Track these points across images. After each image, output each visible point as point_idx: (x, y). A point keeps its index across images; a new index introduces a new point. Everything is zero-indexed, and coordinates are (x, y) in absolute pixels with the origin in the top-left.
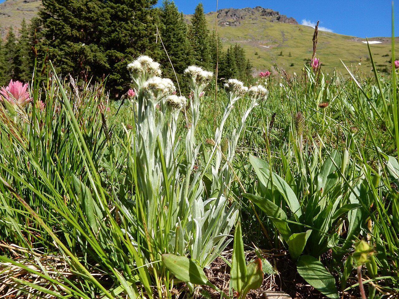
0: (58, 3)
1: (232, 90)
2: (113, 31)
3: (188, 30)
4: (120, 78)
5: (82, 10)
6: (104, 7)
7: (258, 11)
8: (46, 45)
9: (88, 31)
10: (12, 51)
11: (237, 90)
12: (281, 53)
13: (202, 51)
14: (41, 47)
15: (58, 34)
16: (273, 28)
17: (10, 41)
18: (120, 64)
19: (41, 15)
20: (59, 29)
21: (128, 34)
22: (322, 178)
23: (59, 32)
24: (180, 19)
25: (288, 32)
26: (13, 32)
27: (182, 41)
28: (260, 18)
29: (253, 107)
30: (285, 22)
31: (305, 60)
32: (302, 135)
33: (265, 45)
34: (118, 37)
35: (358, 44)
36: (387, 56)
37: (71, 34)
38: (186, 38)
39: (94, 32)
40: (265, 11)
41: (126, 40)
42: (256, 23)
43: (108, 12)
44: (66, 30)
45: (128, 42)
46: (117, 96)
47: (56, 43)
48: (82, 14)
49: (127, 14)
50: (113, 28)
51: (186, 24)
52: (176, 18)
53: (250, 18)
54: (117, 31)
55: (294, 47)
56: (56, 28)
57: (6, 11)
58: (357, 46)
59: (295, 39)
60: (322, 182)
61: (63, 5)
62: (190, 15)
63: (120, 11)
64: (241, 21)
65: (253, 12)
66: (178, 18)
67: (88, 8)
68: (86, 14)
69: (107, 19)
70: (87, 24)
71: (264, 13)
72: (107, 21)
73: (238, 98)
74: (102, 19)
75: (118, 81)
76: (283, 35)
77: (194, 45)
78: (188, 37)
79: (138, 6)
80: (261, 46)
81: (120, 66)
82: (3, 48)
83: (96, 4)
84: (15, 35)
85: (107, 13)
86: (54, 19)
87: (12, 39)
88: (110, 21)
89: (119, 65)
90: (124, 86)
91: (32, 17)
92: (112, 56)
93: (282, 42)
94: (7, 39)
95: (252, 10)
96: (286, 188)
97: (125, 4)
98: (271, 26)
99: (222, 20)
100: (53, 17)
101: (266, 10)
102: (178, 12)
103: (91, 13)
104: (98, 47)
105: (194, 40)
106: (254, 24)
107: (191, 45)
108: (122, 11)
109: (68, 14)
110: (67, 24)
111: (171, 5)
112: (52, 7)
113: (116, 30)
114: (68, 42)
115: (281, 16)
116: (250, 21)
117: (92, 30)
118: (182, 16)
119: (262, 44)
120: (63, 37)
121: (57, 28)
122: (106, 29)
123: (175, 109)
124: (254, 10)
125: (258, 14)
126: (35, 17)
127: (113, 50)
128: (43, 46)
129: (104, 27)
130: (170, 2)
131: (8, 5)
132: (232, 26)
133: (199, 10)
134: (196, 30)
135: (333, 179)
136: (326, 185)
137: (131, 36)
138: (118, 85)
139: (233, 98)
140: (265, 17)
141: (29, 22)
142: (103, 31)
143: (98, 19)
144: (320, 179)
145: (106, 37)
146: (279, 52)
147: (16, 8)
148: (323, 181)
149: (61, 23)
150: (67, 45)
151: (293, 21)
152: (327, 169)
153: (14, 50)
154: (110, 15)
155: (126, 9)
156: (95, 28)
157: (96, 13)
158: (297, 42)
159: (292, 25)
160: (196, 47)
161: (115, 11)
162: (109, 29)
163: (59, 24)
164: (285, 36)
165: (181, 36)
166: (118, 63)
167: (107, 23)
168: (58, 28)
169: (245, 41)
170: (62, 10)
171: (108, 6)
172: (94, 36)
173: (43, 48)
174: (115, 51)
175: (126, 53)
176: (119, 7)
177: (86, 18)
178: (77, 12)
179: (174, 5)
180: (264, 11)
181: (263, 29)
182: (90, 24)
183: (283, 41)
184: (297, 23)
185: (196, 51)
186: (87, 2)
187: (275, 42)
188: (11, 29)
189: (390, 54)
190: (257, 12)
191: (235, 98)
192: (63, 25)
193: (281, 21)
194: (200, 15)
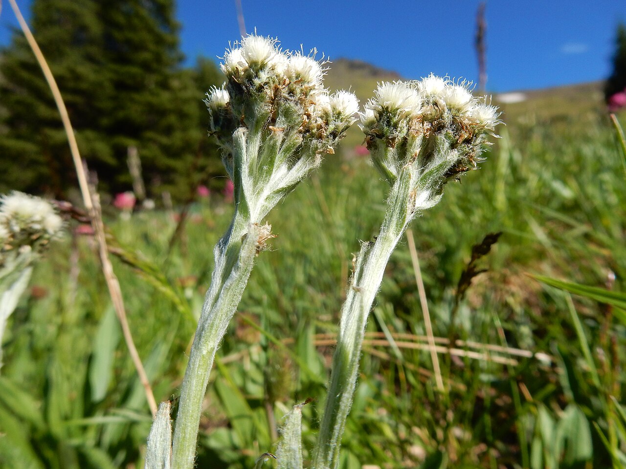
1: (249, 120)
11: (287, 113)
73: (299, 171)
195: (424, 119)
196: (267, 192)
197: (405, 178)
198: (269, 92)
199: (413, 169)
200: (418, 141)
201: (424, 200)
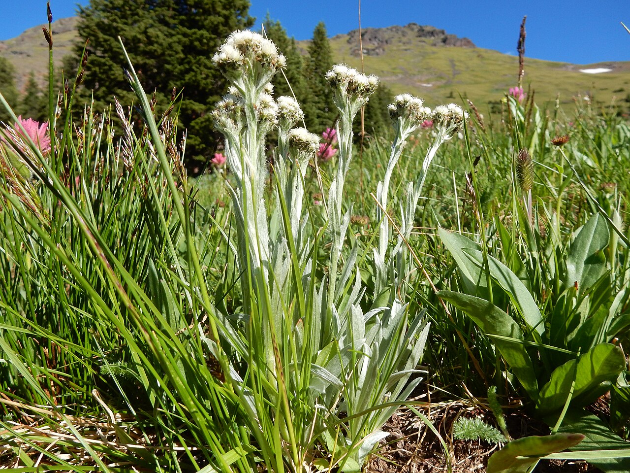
0: (102, 32)
1: (403, 115)
2: (187, 71)
3: (303, 65)
4: (201, 143)
5: (139, 41)
6: (172, 35)
7: (412, 30)
8: (86, 96)
9: (149, 73)
10: (35, 108)
11: (413, 113)
12: (451, 93)
13: (327, 96)
14: (77, 101)
15: (103, 80)
16: (436, 55)
17: (31, 94)
18: (199, 121)
19: (77, 51)
20: (105, 72)
21: (210, 75)
22: (575, 263)
23: (104, 76)
24: (290, 48)
25: (460, 61)
26: (36, 80)
27: (295, 82)
28: (415, 41)
29: (442, 141)
30: (454, 45)
31: (490, 103)
32: (530, 190)
33: (424, 82)
34: (196, 80)
35: (574, 74)
36: (621, 90)
37: (124, 78)
38: (302, 77)
39: (158, 73)
40: (423, 30)
41: (207, 84)
42: (409, 49)
43: (179, 42)
44: (116, 72)
45: (210, 87)
46: (196, 170)
47: (100, 93)
48: (139, 47)
49: (208, 44)
50: (187, 67)
51: (301, 56)
52: (285, 46)
53: (400, 42)
54: (193, 70)
55: (471, 84)
56: (100, 69)
57: (24, 48)
58: (573, 77)
59: (473, 71)
60: (575, 272)
61: (109, 35)
62: (305, 40)
63: (197, 39)
64: (386, 47)
65: (403, 32)
66: (287, 47)
67: (148, 37)
68: (146, 47)
69: (177, 53)
70: (148, 61)
71: (422, 33)
72: (178, 56)
73: (414, 128)
74: (170, 52)
75: (197, 147)
76: (453, 66)
77: (313, 86)
78: (303, 76)
79: (224, 31)
80: (419, 84)
81: (200, 124)
82: (20, 105)
83: (160, 30)
84: (38, 83)
85: (177, 44)
86: (98, 56)
87: (33, 90)
88: (182, 55)
89: (197, 123)
90: (207, 155)
91: (64, 55)
92: (186, 109)
93: (451, 76)
94: (27, 90)
95: (403, 29)
96: (514, 283)
97: (205, 28)
98: (434, 53)
99: (356, 46)
100: (95, 53)
101: (425, 28)
102: (288, 37)
103: (153, 45)
104: (166, 96)
105: (314, 79)
106: (406, 50)
107: (308, 87)
108: (200, 40)
109: (118, 48)
110: (117, 63)
111: (276, 28)
112: (93, 38)
113: (191, 70)
114: (119, 91)
115: (449, 37)
116: (400, 46)
117: (155, 70)
118: (293, 43)
119: (421, 81)
120: (110, 83)
121: (102, 71)
122: (176, 68)
123: (303, 152)
124: (406, 30)
125: (411, 35)
126: (68, 55)
127: (189, 99)
128: (80, 99)
129: (173, 65)
130: (274, 23)
131: (26, 39)
132: (372, 55)
133: (319, 33)
134: (316, 64)
135: (596, 266)
136: (583, 276)
137: (214, 77)
138: (197, 154)
139: (405, 128)
140: (423, 39)
141: (58, 63)
142: (172, 72)
143: (163, 54)
144: (571, 267)
145: (177, 81)
146: (447, 92)
147: (39, 43)
148: (577, 269)
149: (107, 63)
150: (117, 95)
151: (468, 43)
152: (583, 246)
153: (37, 107)
154: (183, 46)
155: (206, 37)
156: (160, 67)
157: (161, 45)
158: (476, 76)
159: (467, 50)
160: (317, 90)
161: (190, 40)
162: (182, 67)
163: (105, 64)
164: (456, 68)
165: (293, 73)
166: (197, 120)
167: (177, 59)
168: (104, 70)
169: (394, 78)
170: (109, 43)
171: (178, 33)
172: (158, 79)
173: (81, 101)
174: (192, 101)
175: (209, 103)
176: (195, 33)
177: (145, 54)
178: (132, 44)
179: (281, 26)
180: (421, 30)
181: (421, 58)
182: (151, 62)
183: (454, 75)
184: (474, 46)
185: (317, 96)
186: (146, 28)
187: (440, 77)
188: (32, 74)
189: (625, 87)
190: (410, 32)
191: (409, 128)
192: (111, 65)
193: (449, 44)
194: (321, 40)
195: (448, 116)
196: (405, 133)
197: (442, 131)
198: (409, 108)
199: (444, 129)
200: (446, 122)
201: (447, 137)
